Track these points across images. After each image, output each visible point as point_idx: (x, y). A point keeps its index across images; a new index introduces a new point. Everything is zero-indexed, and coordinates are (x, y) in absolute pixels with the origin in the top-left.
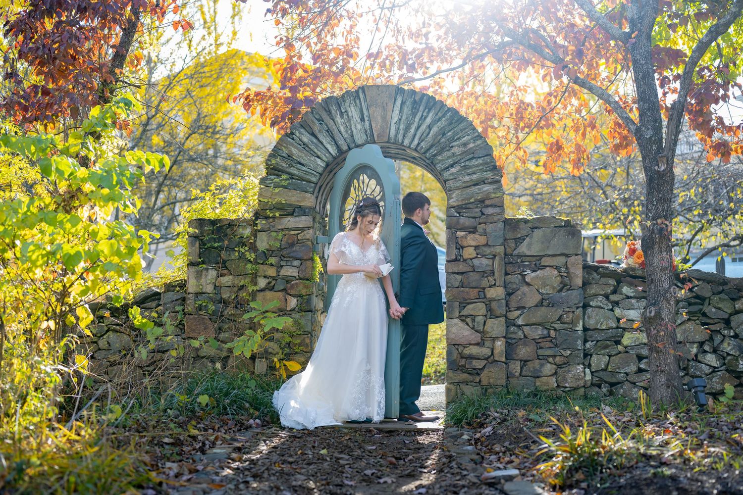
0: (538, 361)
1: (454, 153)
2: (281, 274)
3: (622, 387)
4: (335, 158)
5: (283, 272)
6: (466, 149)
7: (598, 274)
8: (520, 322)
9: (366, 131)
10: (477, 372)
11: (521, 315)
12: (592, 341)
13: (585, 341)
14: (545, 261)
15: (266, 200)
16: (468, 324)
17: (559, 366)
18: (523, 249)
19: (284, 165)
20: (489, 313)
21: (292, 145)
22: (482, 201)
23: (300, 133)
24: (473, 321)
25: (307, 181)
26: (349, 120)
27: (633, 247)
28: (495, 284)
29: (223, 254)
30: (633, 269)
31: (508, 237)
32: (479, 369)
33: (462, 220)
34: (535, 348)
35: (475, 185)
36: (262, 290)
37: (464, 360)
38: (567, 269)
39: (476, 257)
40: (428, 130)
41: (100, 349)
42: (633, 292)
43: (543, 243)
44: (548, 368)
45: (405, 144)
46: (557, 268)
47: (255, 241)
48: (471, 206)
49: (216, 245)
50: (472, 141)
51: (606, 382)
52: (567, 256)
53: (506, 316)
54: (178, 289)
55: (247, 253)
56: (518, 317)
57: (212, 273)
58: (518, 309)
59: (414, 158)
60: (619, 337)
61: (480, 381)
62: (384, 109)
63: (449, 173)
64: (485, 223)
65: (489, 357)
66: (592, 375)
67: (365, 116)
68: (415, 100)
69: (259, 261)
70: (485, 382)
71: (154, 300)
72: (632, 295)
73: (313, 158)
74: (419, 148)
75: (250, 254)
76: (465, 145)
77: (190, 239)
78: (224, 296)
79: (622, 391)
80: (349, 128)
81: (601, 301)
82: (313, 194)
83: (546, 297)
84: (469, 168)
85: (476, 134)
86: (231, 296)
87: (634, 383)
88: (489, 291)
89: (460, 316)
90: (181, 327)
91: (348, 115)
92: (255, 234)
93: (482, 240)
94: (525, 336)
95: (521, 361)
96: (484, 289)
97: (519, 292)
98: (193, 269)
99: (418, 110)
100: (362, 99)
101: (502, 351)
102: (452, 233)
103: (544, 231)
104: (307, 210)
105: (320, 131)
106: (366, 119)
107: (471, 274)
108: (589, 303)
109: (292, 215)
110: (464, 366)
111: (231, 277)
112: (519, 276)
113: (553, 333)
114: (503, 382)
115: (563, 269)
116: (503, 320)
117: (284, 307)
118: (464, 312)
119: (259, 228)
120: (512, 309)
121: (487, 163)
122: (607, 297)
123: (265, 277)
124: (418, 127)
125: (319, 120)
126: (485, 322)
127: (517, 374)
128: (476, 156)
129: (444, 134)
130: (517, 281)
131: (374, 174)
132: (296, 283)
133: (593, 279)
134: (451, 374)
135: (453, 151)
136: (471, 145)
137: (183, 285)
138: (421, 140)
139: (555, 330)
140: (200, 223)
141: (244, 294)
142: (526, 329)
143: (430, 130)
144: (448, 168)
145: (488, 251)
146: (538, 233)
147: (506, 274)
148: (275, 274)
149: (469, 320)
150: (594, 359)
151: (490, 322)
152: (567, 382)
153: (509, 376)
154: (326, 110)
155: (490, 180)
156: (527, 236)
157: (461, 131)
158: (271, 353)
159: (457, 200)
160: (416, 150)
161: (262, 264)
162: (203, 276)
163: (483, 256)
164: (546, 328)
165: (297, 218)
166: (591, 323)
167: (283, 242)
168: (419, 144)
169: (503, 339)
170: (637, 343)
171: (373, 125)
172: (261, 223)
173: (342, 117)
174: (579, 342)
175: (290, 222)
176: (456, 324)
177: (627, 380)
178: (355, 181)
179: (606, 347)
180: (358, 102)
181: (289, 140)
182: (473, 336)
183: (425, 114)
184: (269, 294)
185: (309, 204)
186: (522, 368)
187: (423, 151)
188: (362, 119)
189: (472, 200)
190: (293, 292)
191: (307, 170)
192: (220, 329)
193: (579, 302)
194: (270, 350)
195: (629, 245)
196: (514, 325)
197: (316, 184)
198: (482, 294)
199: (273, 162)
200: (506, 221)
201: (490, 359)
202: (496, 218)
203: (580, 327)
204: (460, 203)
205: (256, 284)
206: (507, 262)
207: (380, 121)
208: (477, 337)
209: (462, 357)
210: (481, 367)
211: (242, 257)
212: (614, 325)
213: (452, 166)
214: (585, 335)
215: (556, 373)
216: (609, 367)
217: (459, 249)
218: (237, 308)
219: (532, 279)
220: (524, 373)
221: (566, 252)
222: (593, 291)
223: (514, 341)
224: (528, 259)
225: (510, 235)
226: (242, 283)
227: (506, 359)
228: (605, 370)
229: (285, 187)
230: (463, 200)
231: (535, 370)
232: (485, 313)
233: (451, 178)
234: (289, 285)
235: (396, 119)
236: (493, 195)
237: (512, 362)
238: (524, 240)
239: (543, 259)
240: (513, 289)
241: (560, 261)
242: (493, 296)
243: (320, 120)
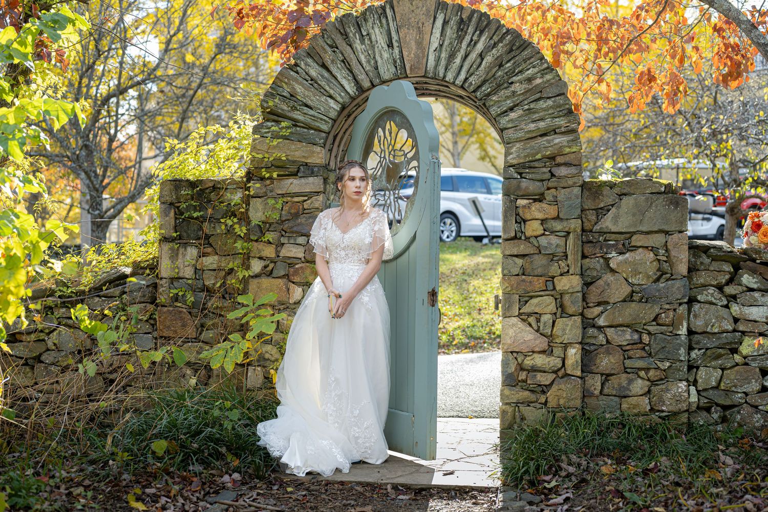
0: (625, 375)
1: (514, 92)
2: (281, 254)
3: (739, 412)
4: (353, 99)
5: (284, 252)
6: (530, 87)
7: (708, 257)
8: (601, 322)
9: (395, 62)
10: (544, 389)
11: (602, 313)
12: (700, 349)
13: (691, 348)
14: (637, 240)
15: (260, 156)
16: (530, 325)
17: (653, 383)
18: (608, 223)
19: (285, 108)
20: (560, 309)
21: (296, 80)
22: (552, 158)
23: (306, 64)
24: (538, 321)
25: (315, 130)
26: (373, 47)
27: (756, 220)
28: (568, 271)
29: (206, 226)
30: (758, 252)
31: (586, 207)
32: (545, 386)
33: (524, 184)
34: (622, 357)
35: (542, 135)
36: (257, 276)
37: (525, 373)
38: (667, 251)
39: (543, 234)
40: (479, 60)
41: (48, 350)
42: (756, 282)
43: (634, 215)
44: (639, 386)
45: (447, 79)
46: (653, 249)
47: (247, 210)
48: (536, 164)
49: (195, 215)
50: (539, 75)
51: (717, 405)
52: (667, 233)
53: (582, 314)
54: (148, 271)
55: (237, 226)
56: (599, 316)
57: (192, 252)
58: (599, 304)
59: (461, 97)
60: (736, 343)
61: (546, 401)
62: (420, 31)
63: (507, 119)
64: (556, 188)
65: (559, 370)
66: (699, 394)
67: (394, 41)
68: (462, 19)
69: (252, 238)
70: (552, 403)
71: (118, 286)
72: (755, 286)
73: (323, 99)
74: (467, 85)
75: (240, 227)
76: (529, 80)
77: (163, 206)
78: (207, 283)
79: (739, 417)
80: (372, 58)
81: (712, 295)
82: (324, 147)
83: (637, 289)
84: (535, 113)
85: (545, 65)
86: (216, 283)
87: (756, 407)
88: (560, 281)
89: (520, 314)
90: (152, 322)
91: (370, 39)
92: (247, 200)
93: (552, 211)
94: (608, 342)
95: (602, 375)
96: (553, 277)
97: (600, 282)
98: (166, 247)
99: (466, 33)
100: (390, 18)
101: (577, 362)
102: (511, 201)
103: (636, 199)
104: (316, 169)
105: (333, 61)
106: (395, 44)
107: (536, 257)
108: (695, 297)
109: (296, 175)
110: (525, 381)
111: (216, 257)
112: (602, 260)
113: (646, 339)
114: (578, 403)
115: (662, 252)
116: (578, 319)
117: (285, 299)
118: (526, 309)
119: (252, 193)
120: (591, 305)
121: (560, 106)
122: (720, 288)
123: (261, 258)
124: (466, 56)
125: (331, 46)
126: (554, 322)
127: (597, 392)
128: (545, 95)
129: (501, 66)
130: (598, 267)
131: (405, 123)
132: (301, 267)
133: (702, 263)
134: (507, 392)
135: (512, 89)
136: (538, 81)
137: (153, 267)
138: (470, 74)
139: (649, 333)
140: (177, 184)
141: (233, 281)
142: (610, 332)
143: (482, 59)
144: (506, 111)
145: (558, 226)
146: (627, 202)
147: (584, 257)
148: (273, 255)
149: (532, 320)
150: (702, 373)
151: (560, 322)
152: (664, 404)
153: (586, 394)
154: (341, 33)
155: (563, 129)
156: (612, 205)
157: (525, 61)
158: (268, 359)
159: (518, 156)
160: (462, 87)
161: (257, 241)
162: (180, 256)
163: (552, 232)
164: (637, 331)
165: (303, 180)
166: (698, 325)
167: (283, 212)
168: (466, 79)
169: (577, 346)
170: (761, 352)
171: (405, 54)
172: (255, 186)
173: (362, 42)
174: (682, 351)
175: (294, 185)
176: (513, 325)
177: (746, 402)
178: (380, 129)
179: (719, 357)
180: (384, 21)
181: (292, 73)
182: (538, 342)
183: (475, 38)
184: (265, 282)
185: (318, 161)
186: (603, 384)
187: (472, 89)
188: (390, 45)
189: (539, 156)
190: (297, 279)
191: (316, 114)
192: (202, 326)
193: (683, 297)
194: (267, 356)
195: (752, 217)
196: (594, 326)
197: (329, 133)
198: (550, 285)
199: (271, 103)
200: (584, 186)
201: (560, 373)
202: (570, 182)
203: (683, 331)
204: (522, 161)
205: (248, 268)
206: (585, 240)
207: (414, 48)
208: (542, 343)
209: (522, 369)
210: (548, 383)
211: (230, 231)
212: (730, 328)
213: (511, 109)
214: (690, 340)
215: (649, 392)
216: (722, 384)
217: (520, 223)
218: (224, 298)
219: (618, 264)
220: (606, 391)
221: (666, 228)
222: (702, 281)
223: (592, 348)
224: (613, 236)
225: (589, 204)
226: (230, 266)
227: (582, 371)
228: (717, 387)
229: (285, 138)
230: (525, 156)
231: (621, 387)
232: (554, 310)
233: (510, 126)
234: (292, 270)
235: (435, 44)
236: (567, 150)
237: (590, 375)
238: (608, 211)
239: (634, 238)
240: (593, 277)
241: (658, 240)
242: (566, 288)
243: (334, 46)
